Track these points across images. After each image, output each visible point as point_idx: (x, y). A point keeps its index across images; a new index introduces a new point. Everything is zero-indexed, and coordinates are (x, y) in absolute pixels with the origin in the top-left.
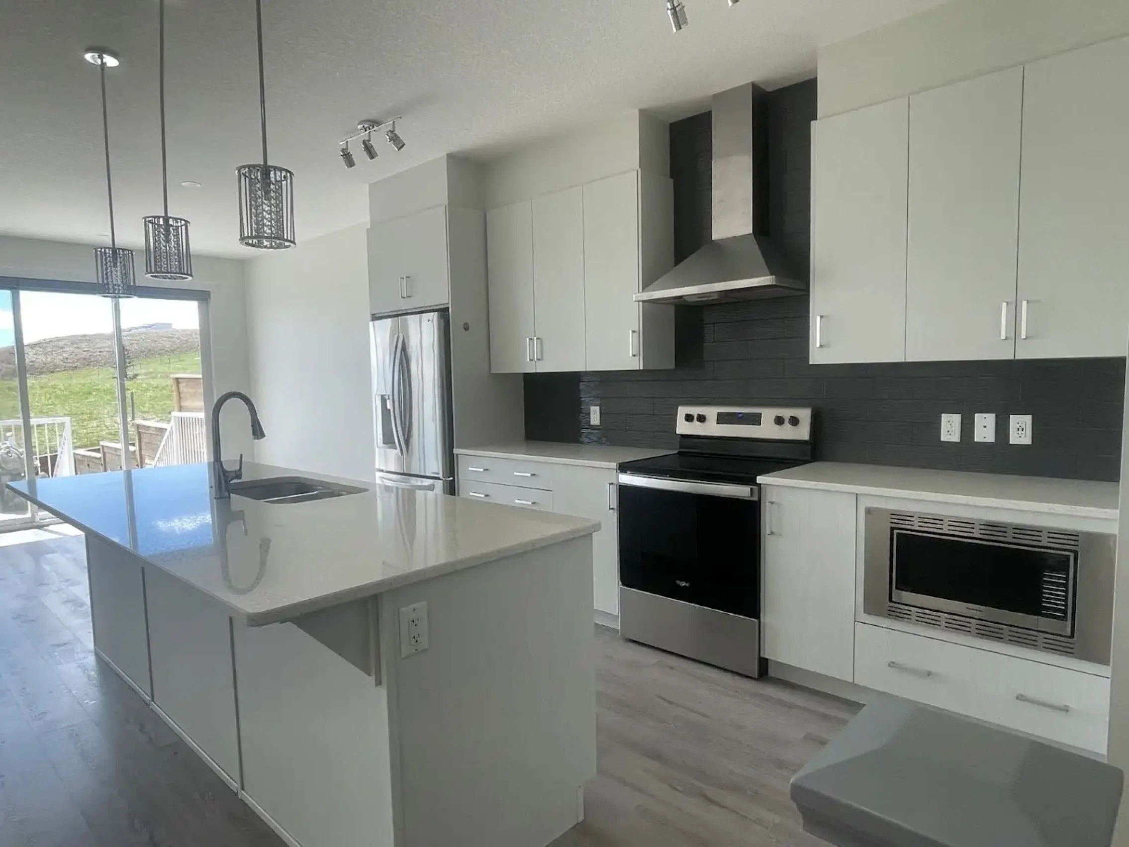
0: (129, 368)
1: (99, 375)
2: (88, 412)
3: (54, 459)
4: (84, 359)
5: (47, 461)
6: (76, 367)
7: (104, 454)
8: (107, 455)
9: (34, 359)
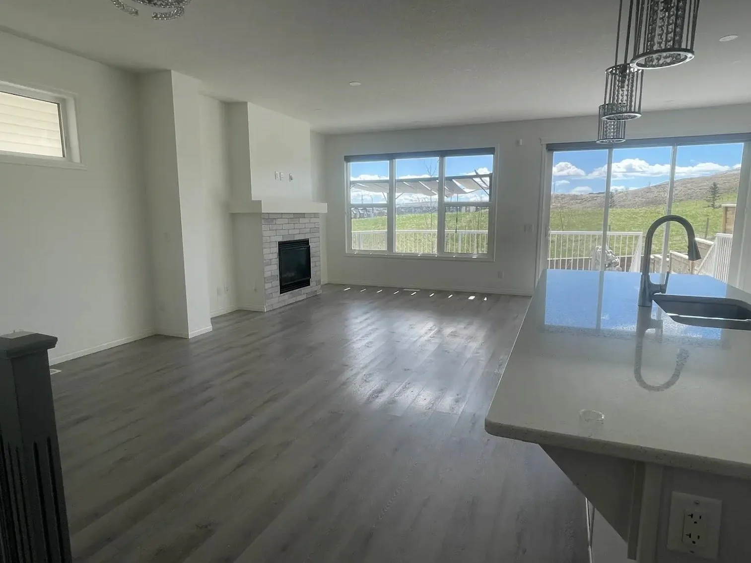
0: (717, 201)
1: (696, 205)
2: (676, 230)
3: (629, 259)
4: (688, 194)
5: (625, 259)
6: (682, 200)
7: (671, 258)
8: (673, 260)
9: (657, 195)
